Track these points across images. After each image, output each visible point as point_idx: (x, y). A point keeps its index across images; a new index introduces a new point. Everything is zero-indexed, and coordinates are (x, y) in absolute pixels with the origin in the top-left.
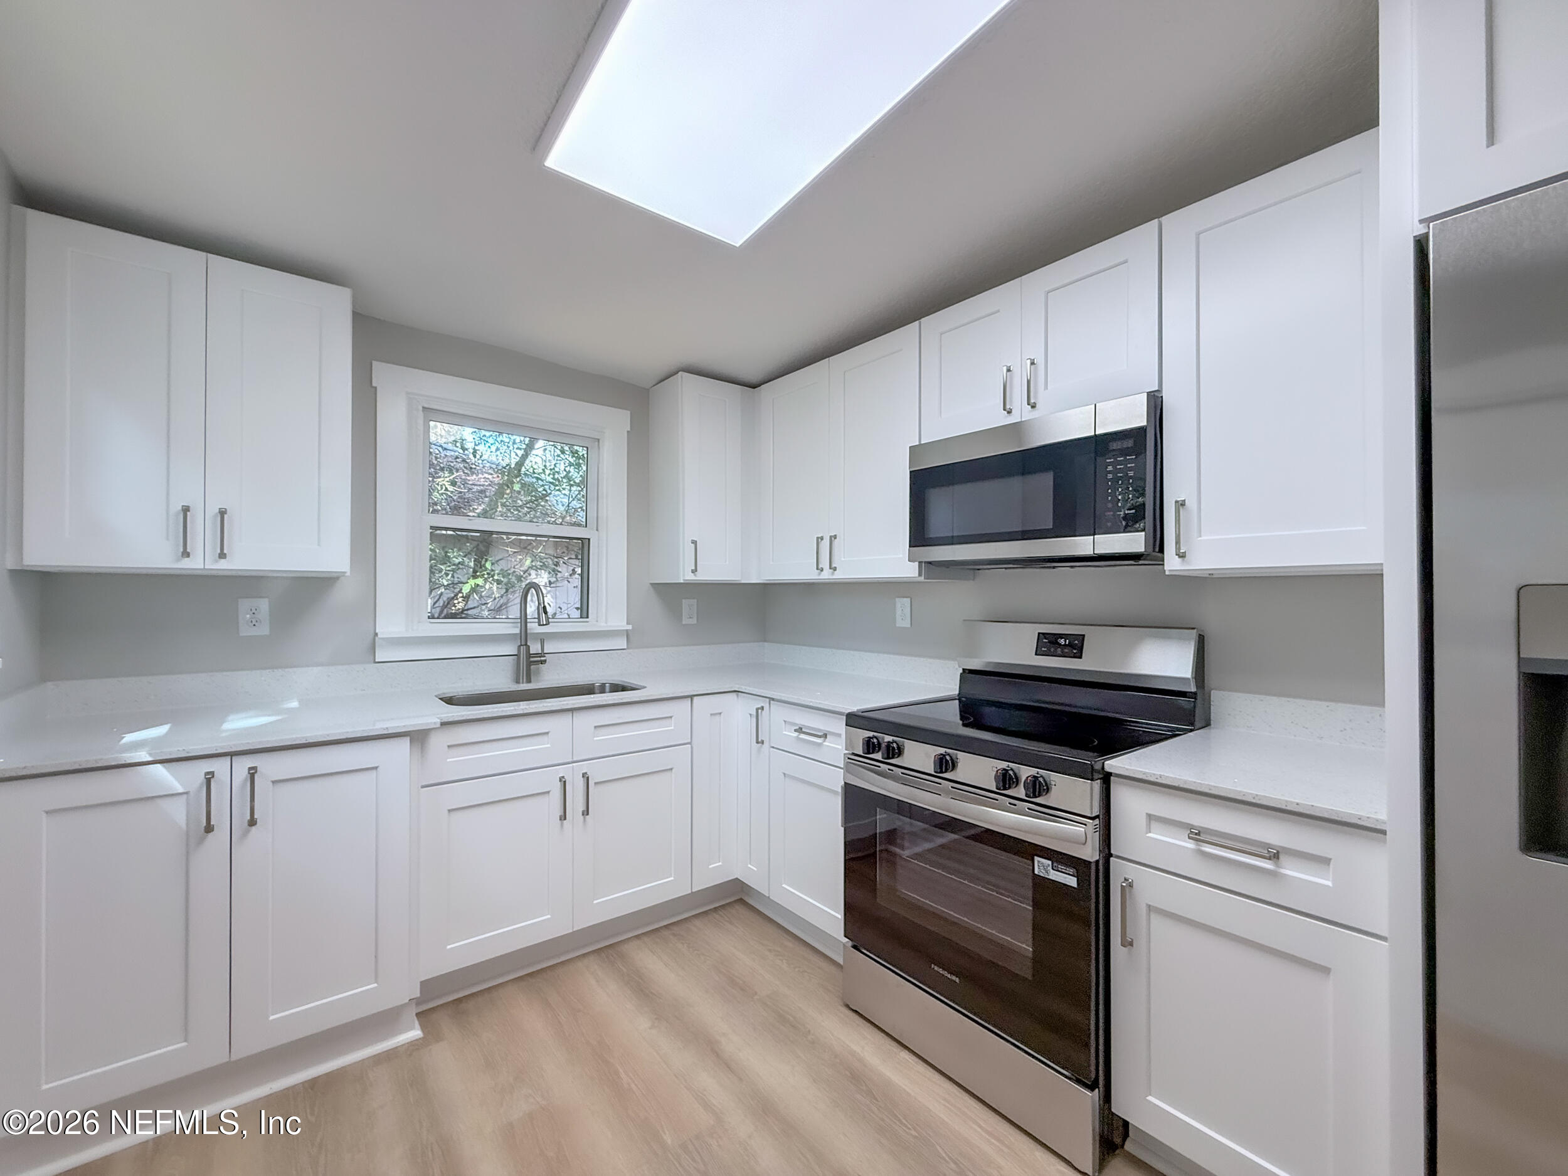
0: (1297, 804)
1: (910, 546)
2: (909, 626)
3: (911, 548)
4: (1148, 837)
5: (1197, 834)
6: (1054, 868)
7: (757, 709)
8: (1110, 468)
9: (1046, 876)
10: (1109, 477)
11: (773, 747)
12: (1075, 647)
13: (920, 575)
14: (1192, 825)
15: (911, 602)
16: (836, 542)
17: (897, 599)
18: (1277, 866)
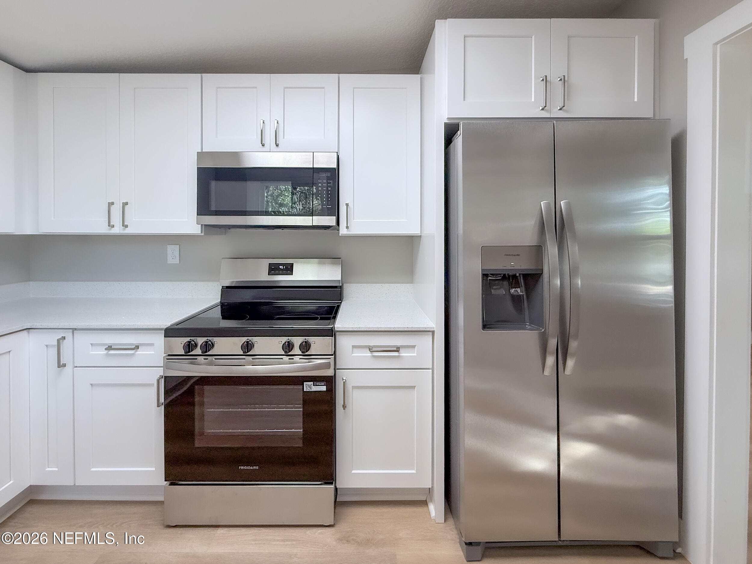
0: (407, 328)
1: (198, 214)
2: (179, 263)
3: (198, 216)
4: (353, 356)
5: (371, 349)
6: (315, 385)
7: (58, 341)
8: (320, 185)
9: (310, 390)
10: (319, 189)
11: (76, 367)
12: (289, 269)
13: (202, 233)
14: (369, 346)
15: (180, 247)
16: (127, 207)
17: (168, 245)
18: (399, 353)
